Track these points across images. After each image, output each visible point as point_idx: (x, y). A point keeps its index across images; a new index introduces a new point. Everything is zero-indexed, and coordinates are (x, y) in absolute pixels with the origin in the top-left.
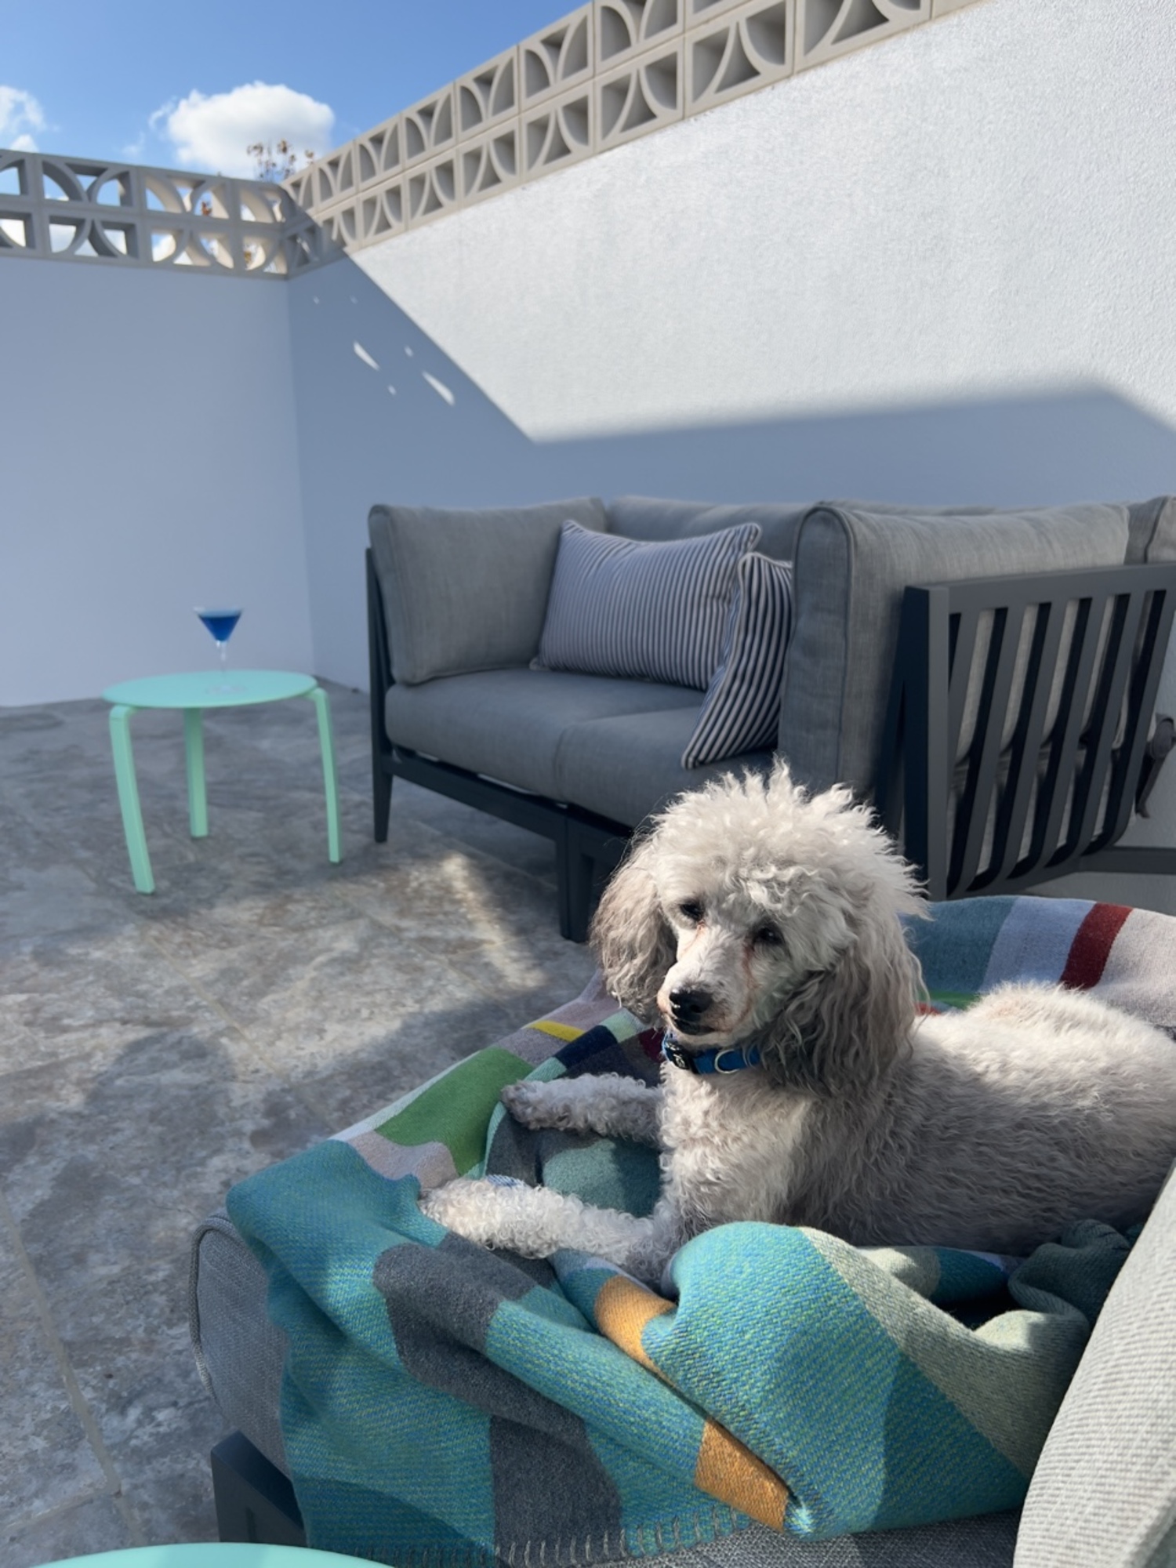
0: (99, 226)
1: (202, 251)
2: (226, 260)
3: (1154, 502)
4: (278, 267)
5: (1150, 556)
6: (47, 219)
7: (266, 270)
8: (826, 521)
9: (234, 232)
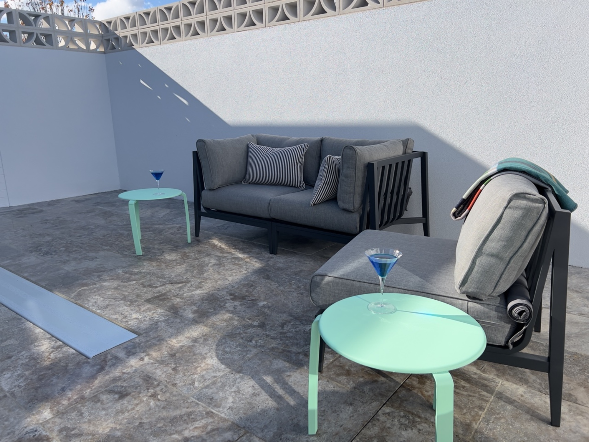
0: (39, 35)
1: (75, 43)
2: (84, 47)
3: (407, 139)
4: (102, 49)
5: (406, 151)
6: (21, 32)
7: (98, 50)
8: (350, 149)
9: (86, 37)
